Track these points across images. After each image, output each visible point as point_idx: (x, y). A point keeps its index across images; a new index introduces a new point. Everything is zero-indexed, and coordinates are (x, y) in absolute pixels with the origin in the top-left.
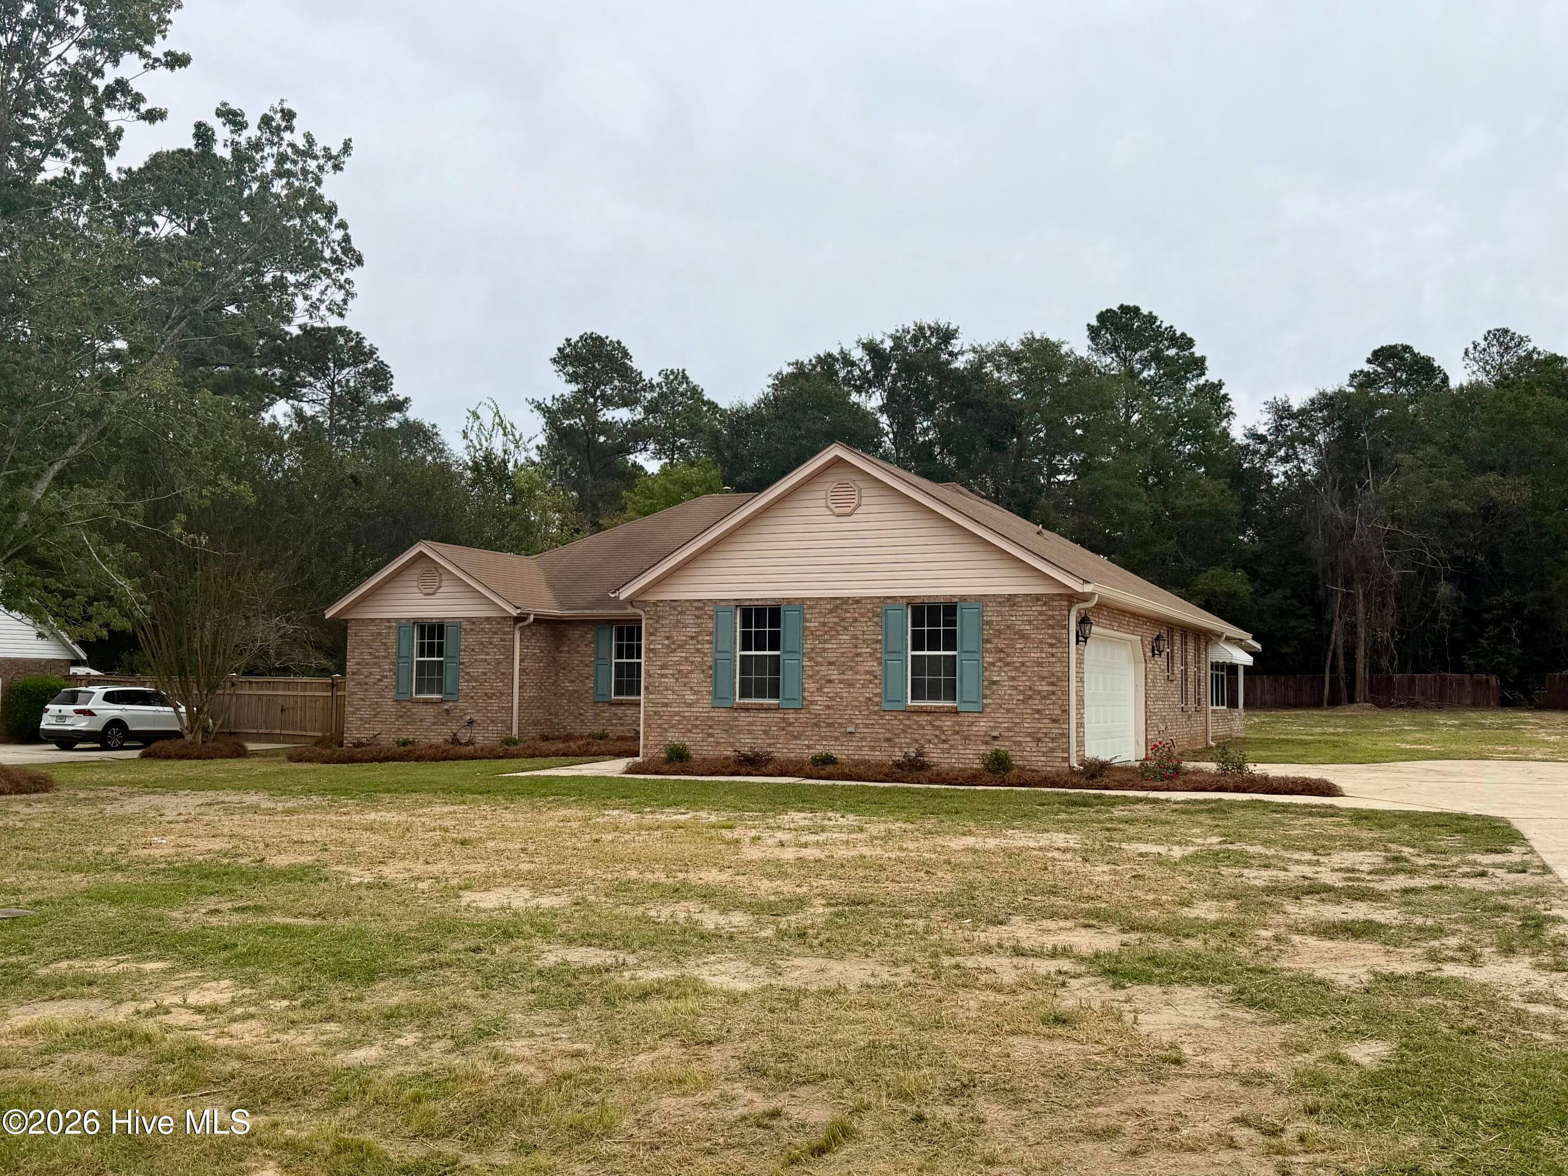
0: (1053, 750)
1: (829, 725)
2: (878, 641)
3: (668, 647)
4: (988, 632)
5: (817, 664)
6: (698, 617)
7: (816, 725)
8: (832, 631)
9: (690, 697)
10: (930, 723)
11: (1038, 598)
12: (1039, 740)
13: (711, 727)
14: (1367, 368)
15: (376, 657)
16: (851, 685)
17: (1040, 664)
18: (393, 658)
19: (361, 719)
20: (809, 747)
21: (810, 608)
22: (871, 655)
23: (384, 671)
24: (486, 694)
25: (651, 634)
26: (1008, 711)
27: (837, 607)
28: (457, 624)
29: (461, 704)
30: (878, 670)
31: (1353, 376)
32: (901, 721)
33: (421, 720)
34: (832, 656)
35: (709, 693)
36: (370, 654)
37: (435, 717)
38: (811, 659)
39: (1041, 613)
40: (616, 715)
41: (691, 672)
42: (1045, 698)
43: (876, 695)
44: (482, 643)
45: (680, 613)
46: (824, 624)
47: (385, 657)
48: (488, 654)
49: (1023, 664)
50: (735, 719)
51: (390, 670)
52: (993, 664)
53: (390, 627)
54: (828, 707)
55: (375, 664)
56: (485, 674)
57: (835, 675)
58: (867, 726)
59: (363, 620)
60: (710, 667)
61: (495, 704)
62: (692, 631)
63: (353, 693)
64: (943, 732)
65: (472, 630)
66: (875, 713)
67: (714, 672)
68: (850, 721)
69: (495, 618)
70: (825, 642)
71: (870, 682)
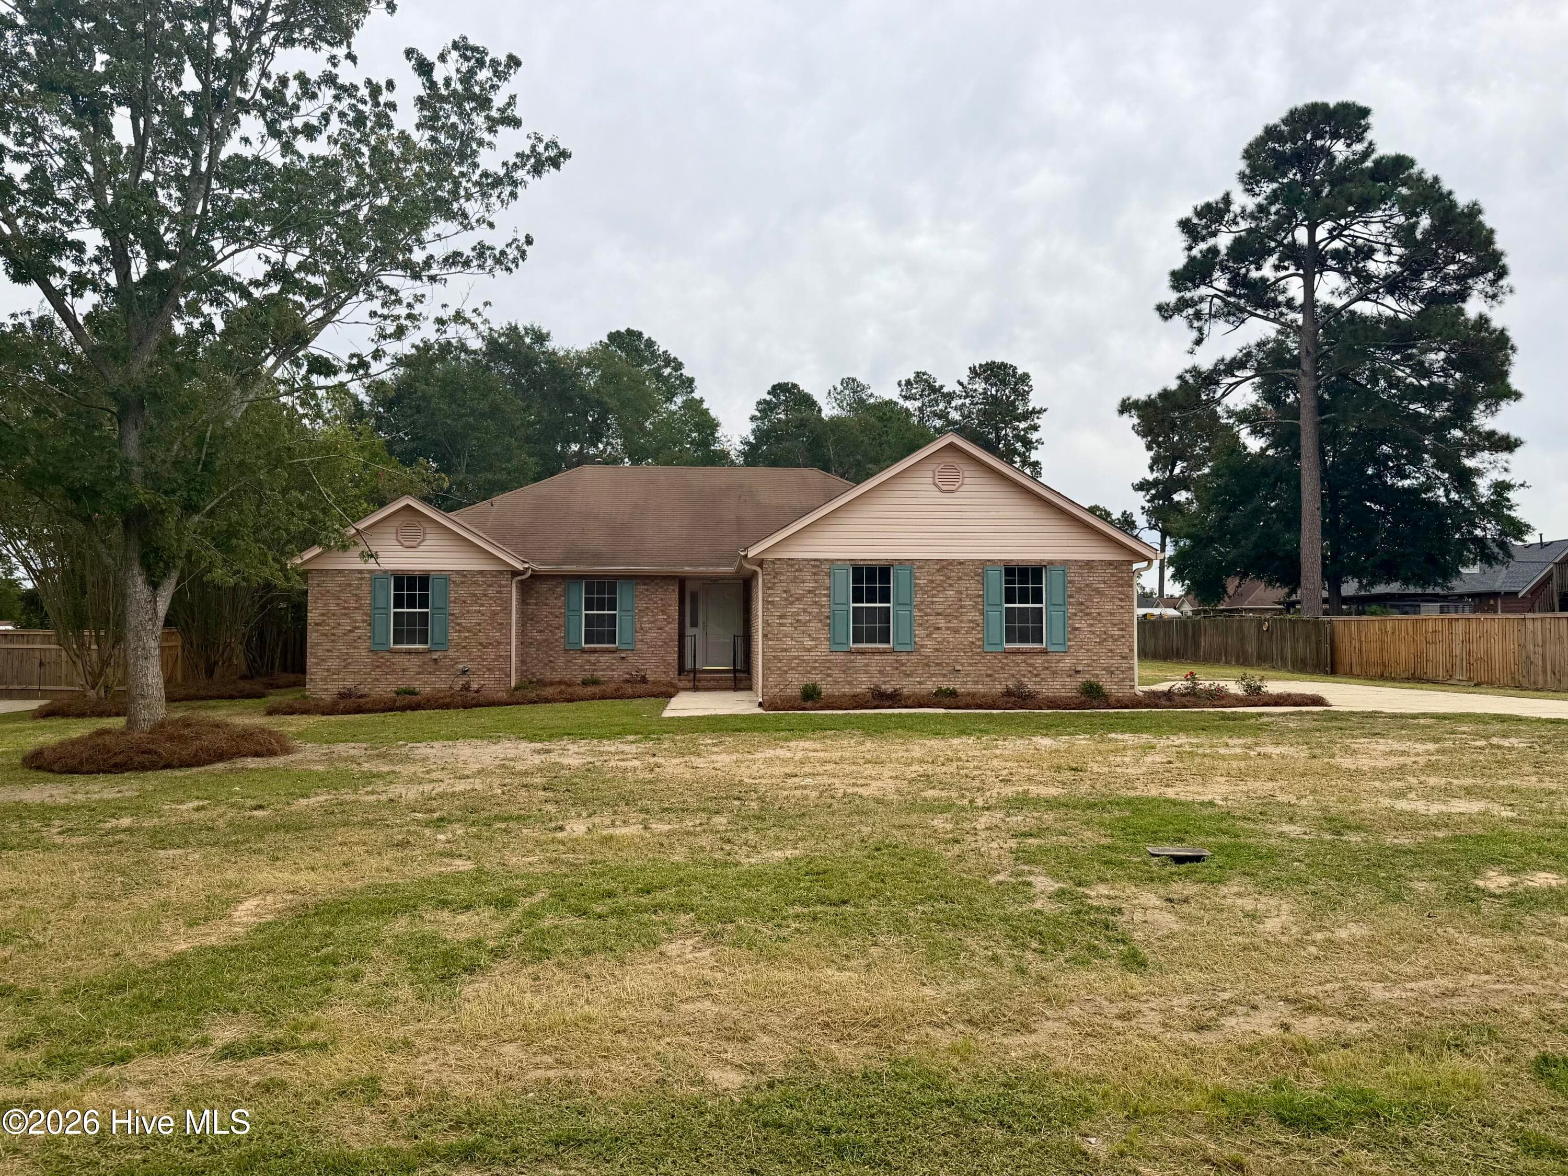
0: (1123, 680)
1: (938, 664)
2: (979, 596)
3: (786, 599)
4: (1071, 589)
5: (927, 614)
6: (814, 574)
7: (927, 665)
8: (940, 588)
9: (809, 643)
10: (1025, 661)
11: (1110, 563)
12: (1112, 673)
13: (829, 668)
14: (768, 398)
15: (345, 608)
16: (956, 631)
17: (1112, 614)
18: (367, 609)
19: (328, 670)
20: (920, 683)
21: (919, 568)
22: (974, 607)
23: (356, 622)
24: (481, 644)
25: (769, 588)
26: (1088, 651)
27: (943, 567)
28: (445, 577)
29: (452, 653)
30: (980, 619)
31: (759, 403)
32: (1000, 661)
33: (404, 670)
34: (940, 607)
35: (828, 639)
36: (338, 605)
37: (420, 666)
38: (921, 610)
39: (1113, 575)
40: (589, 661)
41: (809, 621)
42: (1116, 640)
43: (978, 639)
44: (475, 595)
45: (797, 570)
46: (932, 581)
47: (356, 608)
48: (482, 605)
49: (1099, 614)
50: (852, 661)
51: (363, 621)
52: (1075, 614)
53: (361, 579)
54: (937, 650)
55: (345, 614)
56: (479, 624)
57: (942, 623)
58: (971, 665)
59: (327, 571)
60: (828, 617)
61: (491, 653)
62: (809, 585)
63: (317, 644)
64: (1035, 668)
65: (462, 583)
66: (978, 654)
67: (830, 621)
68: (956, 661)
69: (490, 572)
70: (933, 596)
71: (973, 629)
